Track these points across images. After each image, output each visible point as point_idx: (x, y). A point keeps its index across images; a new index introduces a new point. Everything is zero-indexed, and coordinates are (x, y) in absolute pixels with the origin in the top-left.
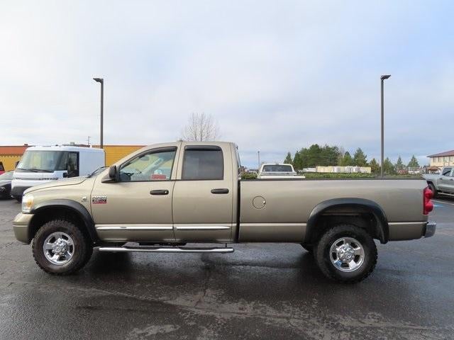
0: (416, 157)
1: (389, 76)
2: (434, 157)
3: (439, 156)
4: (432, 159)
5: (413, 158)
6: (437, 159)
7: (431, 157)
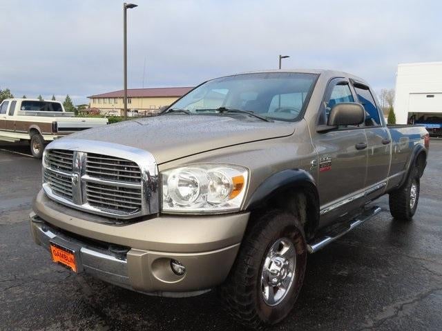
0: (71, 97)
1: (136, 6)
2: (93, 98)
3: (99, 97)
4: (92, 100)
5: (68, 97)
6: (97, 100)
7: (91, 98)
